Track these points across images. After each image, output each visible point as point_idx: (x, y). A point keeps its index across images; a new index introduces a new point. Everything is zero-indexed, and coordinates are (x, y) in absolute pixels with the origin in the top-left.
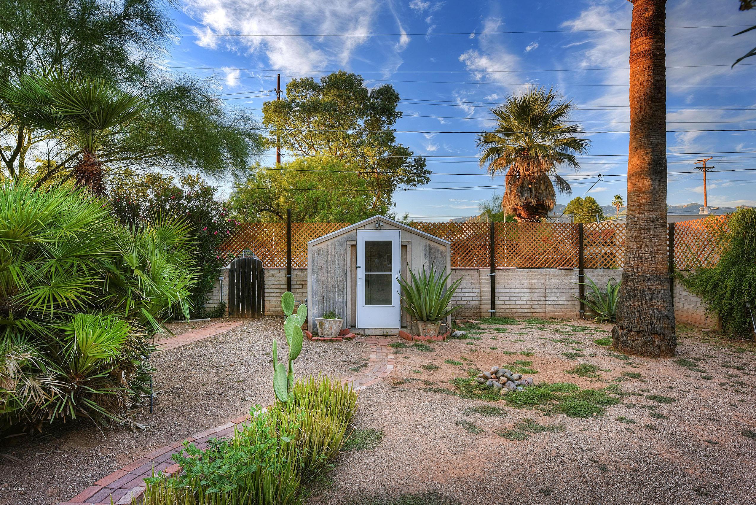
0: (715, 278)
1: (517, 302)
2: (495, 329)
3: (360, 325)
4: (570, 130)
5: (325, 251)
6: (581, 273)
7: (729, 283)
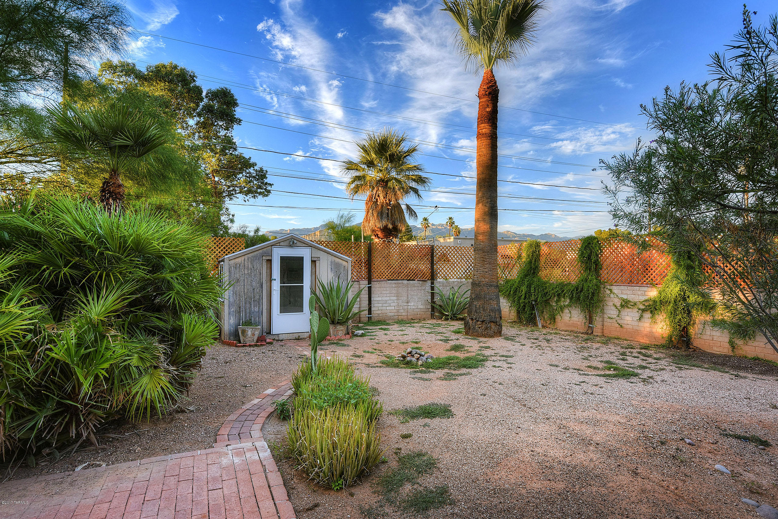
0: (516, 285)
1: (388, 308)
2: (379, 329)
3: (275, 331)
4: (417, 168)
5: (241, 265)
6: (432, 283)
7: (524, 288)
